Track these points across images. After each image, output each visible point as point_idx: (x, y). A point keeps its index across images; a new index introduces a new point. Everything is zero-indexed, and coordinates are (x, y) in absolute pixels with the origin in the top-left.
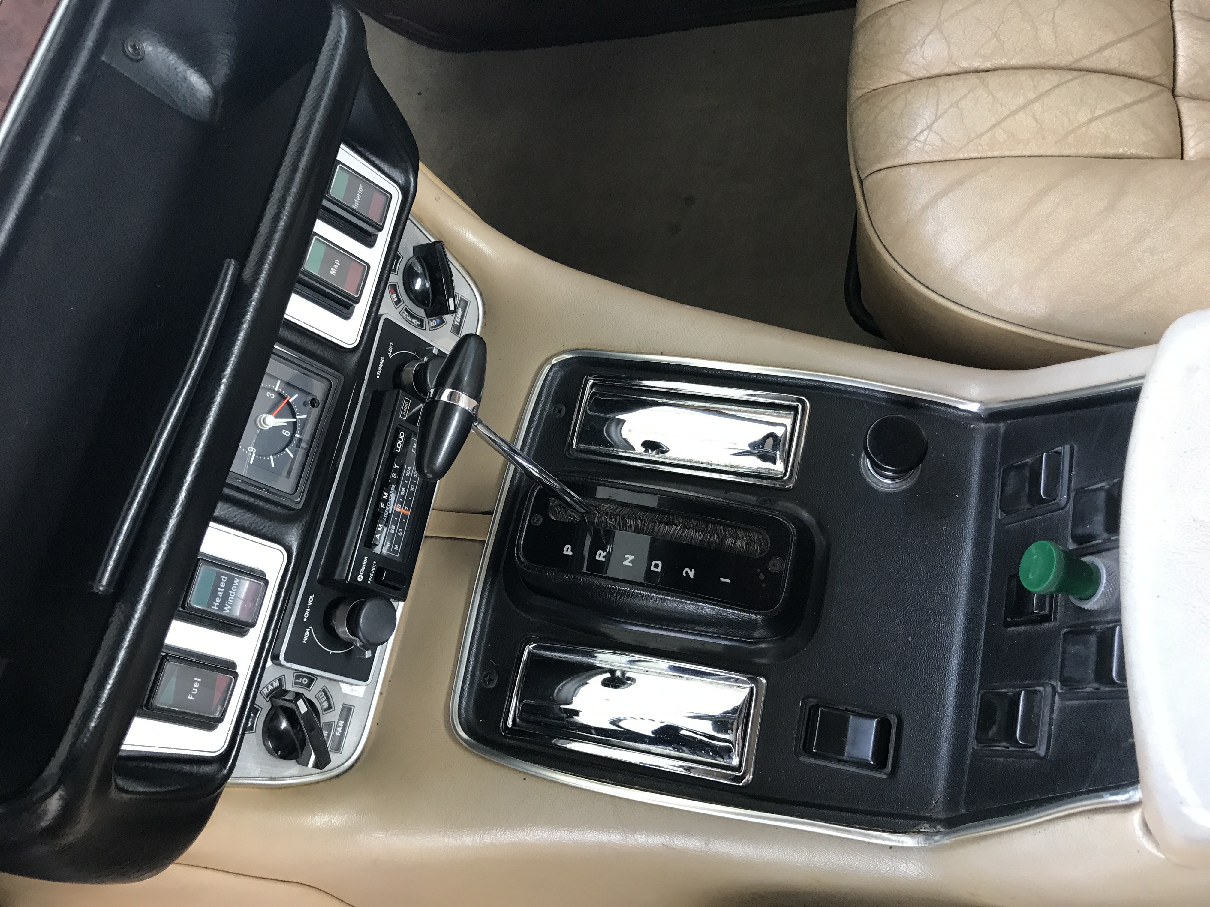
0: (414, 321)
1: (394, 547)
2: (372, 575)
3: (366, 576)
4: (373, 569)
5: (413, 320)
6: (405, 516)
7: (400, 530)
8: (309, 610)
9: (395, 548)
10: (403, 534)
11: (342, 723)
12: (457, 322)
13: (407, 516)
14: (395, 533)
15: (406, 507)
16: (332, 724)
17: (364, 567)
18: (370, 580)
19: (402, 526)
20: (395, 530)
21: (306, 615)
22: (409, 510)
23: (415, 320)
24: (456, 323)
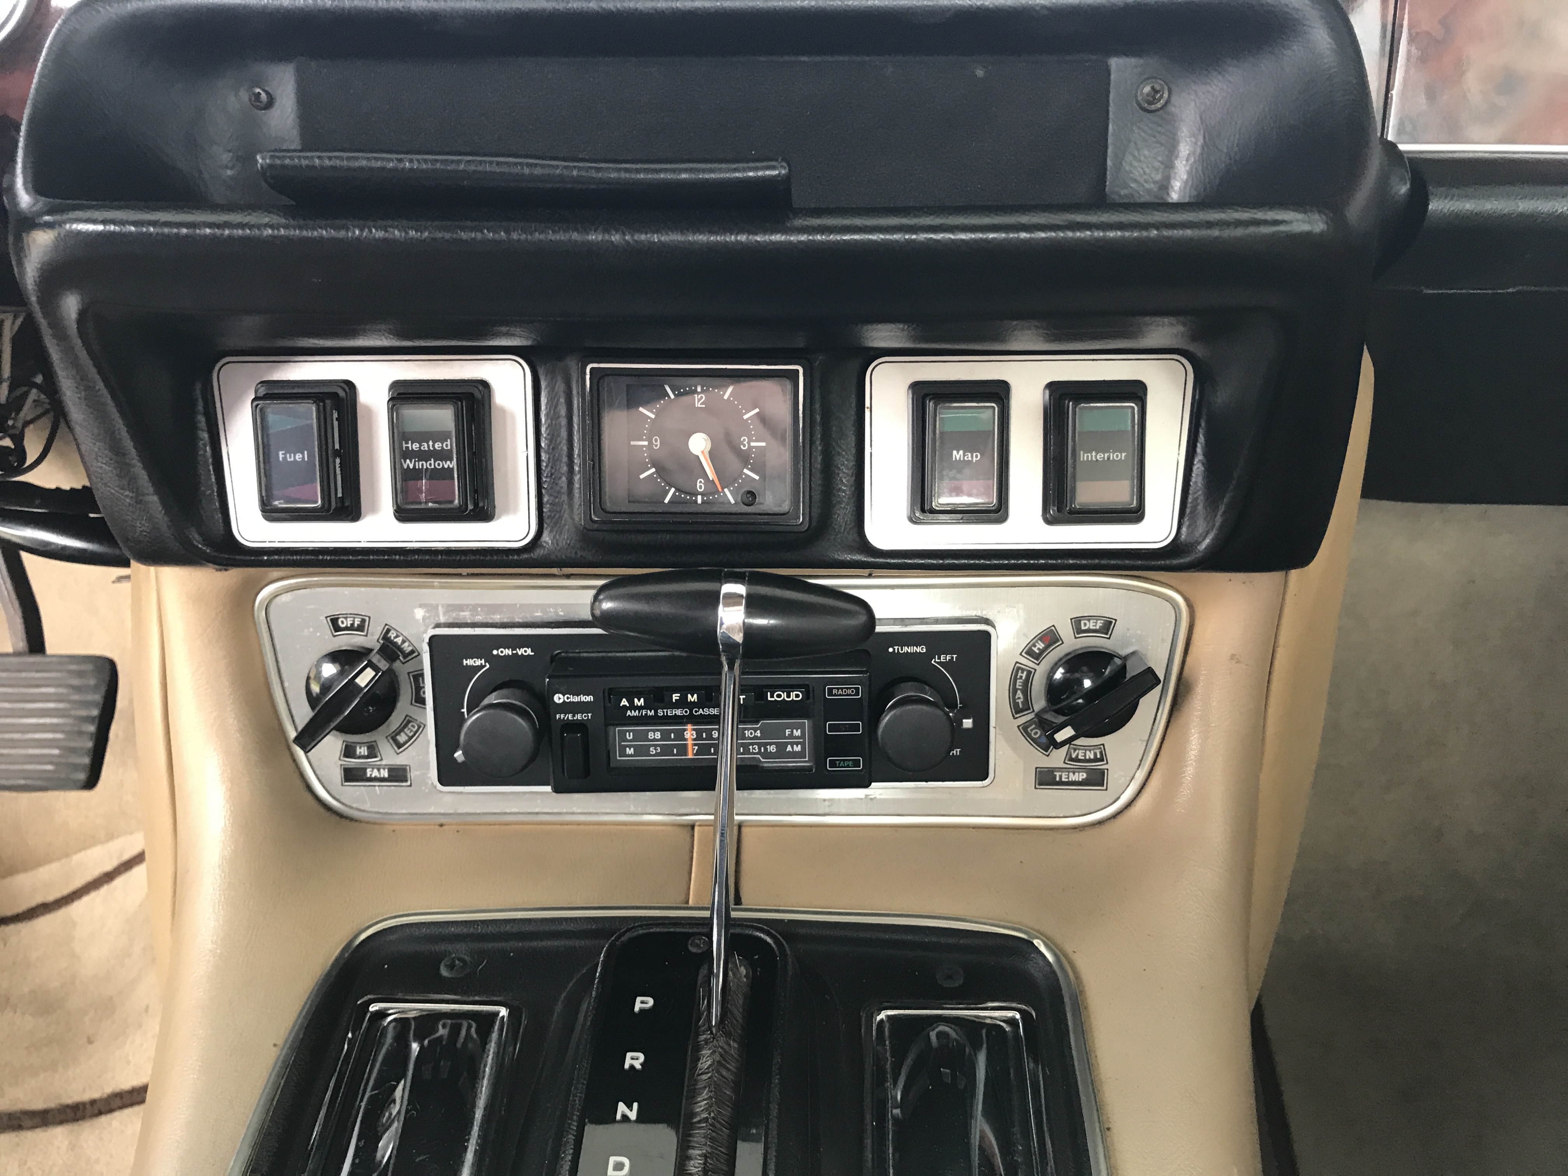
0: (1019, 694)
1: (630, 747)
2: (570, 716)
3: (567, 707)
4: (579, 717)
5: (1019, 692)
6: (683, 750)
7: (659, 748)
8: (510, 654)
9: (628, 749)
10: (654, 755)
11: (385, 773)
12: (1061, 777)
13: (686, 754)
14: (651, 740)
15: (696, 748)
16: (376, 757)
17: (576, 699)
18: (562, 716)
19: (666, 750)
20: (655, 740)
21: (502, 652)
22: (695, 755)
23: (1021, 696)
24: (1058, 774)
